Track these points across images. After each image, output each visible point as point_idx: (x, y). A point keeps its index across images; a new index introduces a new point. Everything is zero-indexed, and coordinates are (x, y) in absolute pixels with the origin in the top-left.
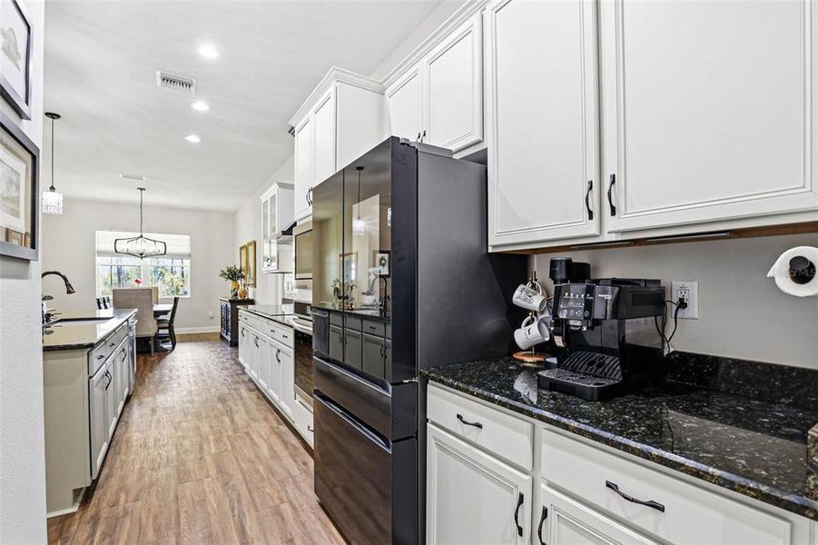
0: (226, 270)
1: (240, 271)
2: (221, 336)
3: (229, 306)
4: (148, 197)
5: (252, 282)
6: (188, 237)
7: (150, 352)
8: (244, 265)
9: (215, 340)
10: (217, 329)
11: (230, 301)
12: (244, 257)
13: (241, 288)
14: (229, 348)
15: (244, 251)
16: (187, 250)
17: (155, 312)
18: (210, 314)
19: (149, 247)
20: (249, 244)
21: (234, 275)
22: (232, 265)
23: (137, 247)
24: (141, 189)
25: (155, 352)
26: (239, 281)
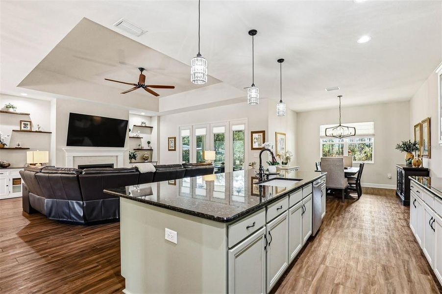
0: (401, 144)
1: (415, 145)
2: (397, 194)
3: (403, 172)
4: (345, 102)
5: (427, 153)
6: (372, 123)
7: (342, 198)
8: (418, 139)
9: (392, 196)
10: (394, 186)
11: (404, 169)
12: (418, 133)
13: (416, 158)
14: (403, 207)
15: (418, 129)
16: (371, 131)
17: (346, 173)
18: (389, 175)
19: (346, 132)
20: (424, 122)
21: (408, 148)
22: (406, 140)
23: (337, 132)
24: (340, 96)
25: (345, 198)
26: (414, 153)
